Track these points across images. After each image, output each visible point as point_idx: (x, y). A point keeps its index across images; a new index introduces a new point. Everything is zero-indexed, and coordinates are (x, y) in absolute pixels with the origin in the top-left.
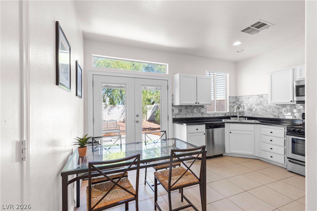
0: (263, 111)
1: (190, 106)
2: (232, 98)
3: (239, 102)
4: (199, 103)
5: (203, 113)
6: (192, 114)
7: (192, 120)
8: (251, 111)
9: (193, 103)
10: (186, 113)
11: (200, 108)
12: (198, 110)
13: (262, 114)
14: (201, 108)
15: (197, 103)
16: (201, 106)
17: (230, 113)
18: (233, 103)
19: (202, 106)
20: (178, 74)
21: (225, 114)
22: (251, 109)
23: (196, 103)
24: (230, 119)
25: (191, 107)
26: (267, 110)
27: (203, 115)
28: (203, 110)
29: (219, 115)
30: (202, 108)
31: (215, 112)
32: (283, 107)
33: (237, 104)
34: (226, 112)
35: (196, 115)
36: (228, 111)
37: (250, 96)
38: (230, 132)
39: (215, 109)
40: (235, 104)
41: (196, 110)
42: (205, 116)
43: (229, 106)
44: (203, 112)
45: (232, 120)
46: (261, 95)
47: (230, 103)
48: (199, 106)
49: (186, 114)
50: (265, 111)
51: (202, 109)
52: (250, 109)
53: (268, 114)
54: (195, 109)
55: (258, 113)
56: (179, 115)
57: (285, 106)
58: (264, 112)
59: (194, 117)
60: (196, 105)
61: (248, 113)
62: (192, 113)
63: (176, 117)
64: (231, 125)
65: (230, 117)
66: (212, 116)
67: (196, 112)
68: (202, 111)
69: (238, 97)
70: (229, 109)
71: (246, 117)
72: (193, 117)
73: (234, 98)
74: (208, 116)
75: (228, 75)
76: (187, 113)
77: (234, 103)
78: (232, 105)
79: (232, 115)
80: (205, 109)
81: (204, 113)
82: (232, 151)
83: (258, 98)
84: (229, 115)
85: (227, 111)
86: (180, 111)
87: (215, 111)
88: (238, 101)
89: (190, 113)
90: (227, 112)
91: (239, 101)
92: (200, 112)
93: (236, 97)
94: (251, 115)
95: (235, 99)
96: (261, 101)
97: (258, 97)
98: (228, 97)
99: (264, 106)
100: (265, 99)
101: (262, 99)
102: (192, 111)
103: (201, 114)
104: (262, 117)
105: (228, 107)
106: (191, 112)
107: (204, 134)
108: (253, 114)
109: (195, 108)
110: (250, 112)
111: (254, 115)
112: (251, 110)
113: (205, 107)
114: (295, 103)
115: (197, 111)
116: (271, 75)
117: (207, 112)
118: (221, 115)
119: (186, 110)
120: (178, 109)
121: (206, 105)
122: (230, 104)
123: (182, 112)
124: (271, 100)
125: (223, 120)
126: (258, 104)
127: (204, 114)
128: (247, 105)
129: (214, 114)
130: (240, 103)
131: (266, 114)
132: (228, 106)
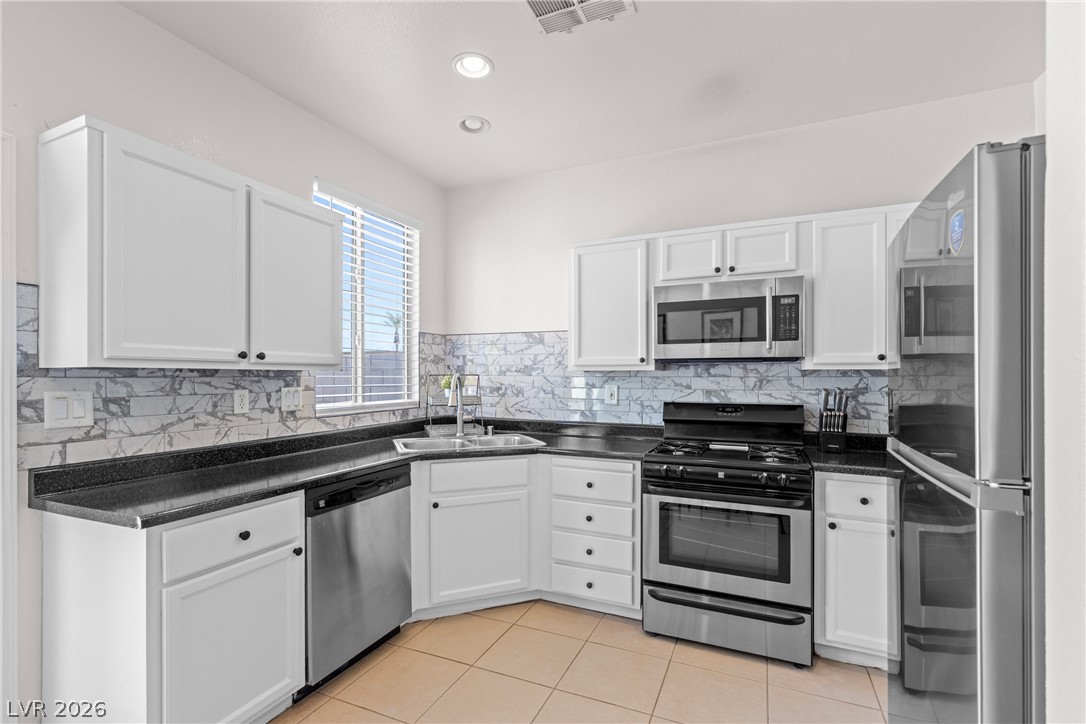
0: (542, 394)
1: (204, 373)
2: (430, 341)
3: (458, 357)
4: (261, 356)
5: (292, 413)
6: (217, 421)
7: (211, 463)
8: (503, 395)
9: (221, 353)
10: (173, 418)
11: (271, 385)
12: (263, 396)
13: (541, 406)
14: (281, 383)
15: (253, 358)
16: (279, 375)
17: (423, 405)
18: (433, 361)
19: (287, 377)
20: (81, 121)
21: (405, 412)
22: (503, 388)
23: (243, 355)
24: (426, 435)
25: (214, 381)
26: (556, 393)
27: (291, 423)
28: (289, 399)
29: (377, 416)
30: (287, 385)
31: (360, 402)
32: (607, 381)
33: (449, 367)
34: (406, 400)
35: (249, 424)
36: (416, 398)
37: (497, 336)
38: (436, 506)
39: (360, 390)
40: (441, 369)
41: (247, 401)
42: (307, 429)
43: (421, 377)
44: (292, 408)
45: (438, 439)
46: (536, 335)
47: (422, 360)
48: (266, 374)
49: (164, 428)
50: (550, 396)
51: (284, 390)
52: (499, 389)
53: (560, 405)
54: (237, 393)
55: (525, 403)
56: (103, 436)
57: (613, 378)
58: (546, 401)
59: (233, 439)
60: (244, 365)
61: (492, 405)
62: (213, 421)
63: (71, 460)
64: (439, 467)
65: (426, 422)
66: (342, 426)
67: (246, 410)
68: (287, 404)
69: (454, 338)
70: (417, 387)
71: (486, 423)
72: (225, 442)
73: (438, 340)
74: (321, 429)
75: (416, 234)
76: (180, 420)
77: (437, 360)
78: (432, 369)
79: (431, 415)
80: (307, 388)
81: (298, 415)
82: (442, 594)
83: (526, 346)
84: (421, 415)
85: (410, 397)
86: (113, 406)
87: (360, 398)
88: (452, 353)
89: (203, 418)
90: (410, 403)
91: (457, 353)
92: (271, 410)
93: (445, 336)
94: (500, 414)
95: (443, 347)
96: (535, 358)
97: (525, 339)
98: (416, 333)
99: (545, 378)
100: (551, 350)
101: (538, 349)
102: (215, 406)
103: (283, 420)
104: (539, 419)
105: (416, 380)
106: (213, 414)
107: (298, 552)
108: (509, 406)
109: (238, 387)
110: (497, 399)
111: (512, 410)
112: (501, 392)
113: (304, 380)
114: (652, 367)
115: (254, 402)
116: (580, 256)
117: (319, 407)
118: (385, 420)
119: (169, 399)
120: (88, 396)
121: (311, 369)
122: (423, 366)
123: (126, 414)
124: (580, 355)
125: (395, 441)
126: (526, 367)
127: (296, 419)
128: (487, 372)
129: (355, 416)
130: (460, 362)
131: (553, 406)
132: (416, 373)
